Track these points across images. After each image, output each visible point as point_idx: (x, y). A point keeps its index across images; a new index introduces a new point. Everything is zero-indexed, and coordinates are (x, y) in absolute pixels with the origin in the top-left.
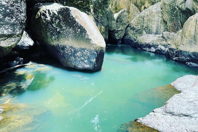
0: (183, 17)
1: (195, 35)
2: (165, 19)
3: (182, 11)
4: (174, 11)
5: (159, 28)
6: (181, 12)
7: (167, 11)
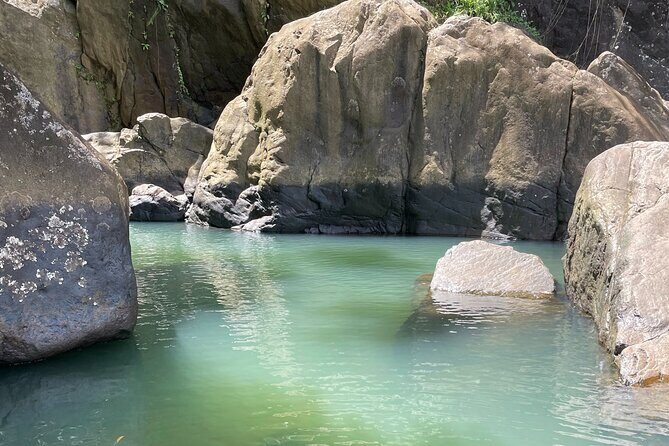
0: (191, 45)
1: (318, 115)
2: (101, 55)
3: (187, 14)
4: (146, 15)
5: (78, 104)
6: (178, 22)
7: (110, 11)
